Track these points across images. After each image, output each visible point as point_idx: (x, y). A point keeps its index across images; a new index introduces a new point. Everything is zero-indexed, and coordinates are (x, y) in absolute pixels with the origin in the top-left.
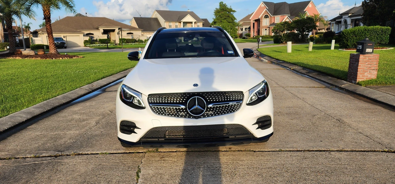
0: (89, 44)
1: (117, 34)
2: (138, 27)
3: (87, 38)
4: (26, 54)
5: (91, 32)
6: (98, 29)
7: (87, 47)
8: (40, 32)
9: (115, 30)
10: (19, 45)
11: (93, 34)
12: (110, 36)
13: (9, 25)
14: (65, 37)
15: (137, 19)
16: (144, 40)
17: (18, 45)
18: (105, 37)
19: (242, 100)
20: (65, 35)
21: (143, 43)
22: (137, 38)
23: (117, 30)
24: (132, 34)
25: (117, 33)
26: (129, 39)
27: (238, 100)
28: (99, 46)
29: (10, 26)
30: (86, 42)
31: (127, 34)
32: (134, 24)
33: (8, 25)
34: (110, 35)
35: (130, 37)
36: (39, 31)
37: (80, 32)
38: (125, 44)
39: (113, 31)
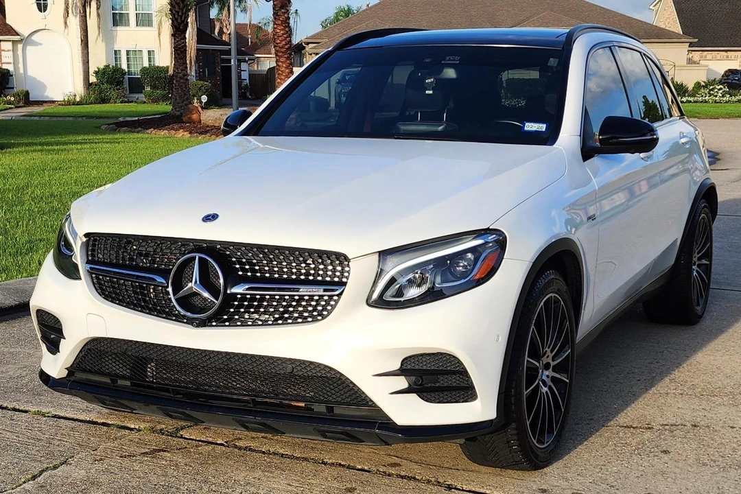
2: (678, 29)
4: (210, 123)
8: (311, 46)
10: (248, 94)
13: (179, 21)
17: (246, 93)
19: (345, 284)
27: (332, 283)
29: (183, 22)
32: (666, 15)
33: (177, 19)
36: (308, 44)
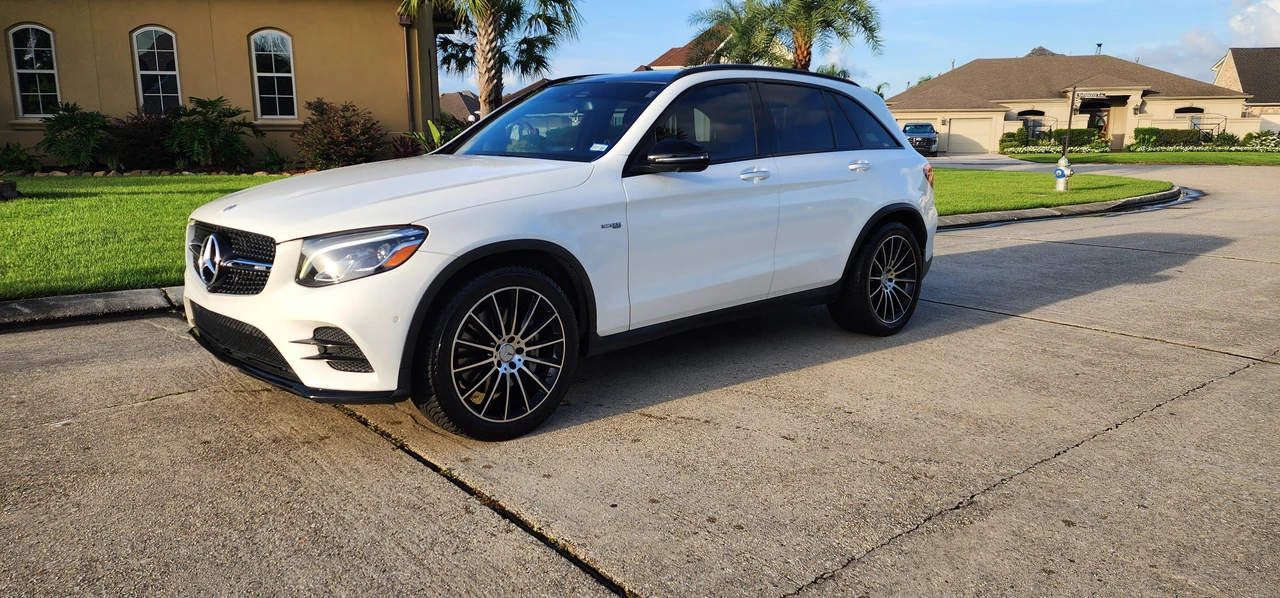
0: (1016, 146)
1: (1132, 111)
2: (1237, 88)
3: (1015, 127)
5: (1038, 107)
6: (1063, 95)
7: (1004, 153)
9: (1128, 97)
11: (1041, 113)
12: (1105, 118)
14: (947, 123)
15: (1243, 58)
16: (1241, 138)
18: (1081, 122)
20: (948, 116)
21: (1233, 149)
22: (1212, 127)
23: (1135, 99)
24: (1201, 111)
25: (1135, 109)
26: (1175, 132)
28: (1046, 152)
30: (1008, 139)
31: (1177, 111)
34: (1108, 115)
35: (1184, 124)
37: (995, 108)
38: (1150, 149)
39: (1122, 101)
